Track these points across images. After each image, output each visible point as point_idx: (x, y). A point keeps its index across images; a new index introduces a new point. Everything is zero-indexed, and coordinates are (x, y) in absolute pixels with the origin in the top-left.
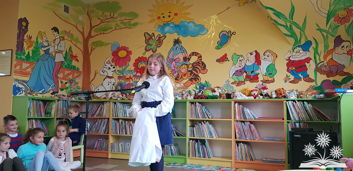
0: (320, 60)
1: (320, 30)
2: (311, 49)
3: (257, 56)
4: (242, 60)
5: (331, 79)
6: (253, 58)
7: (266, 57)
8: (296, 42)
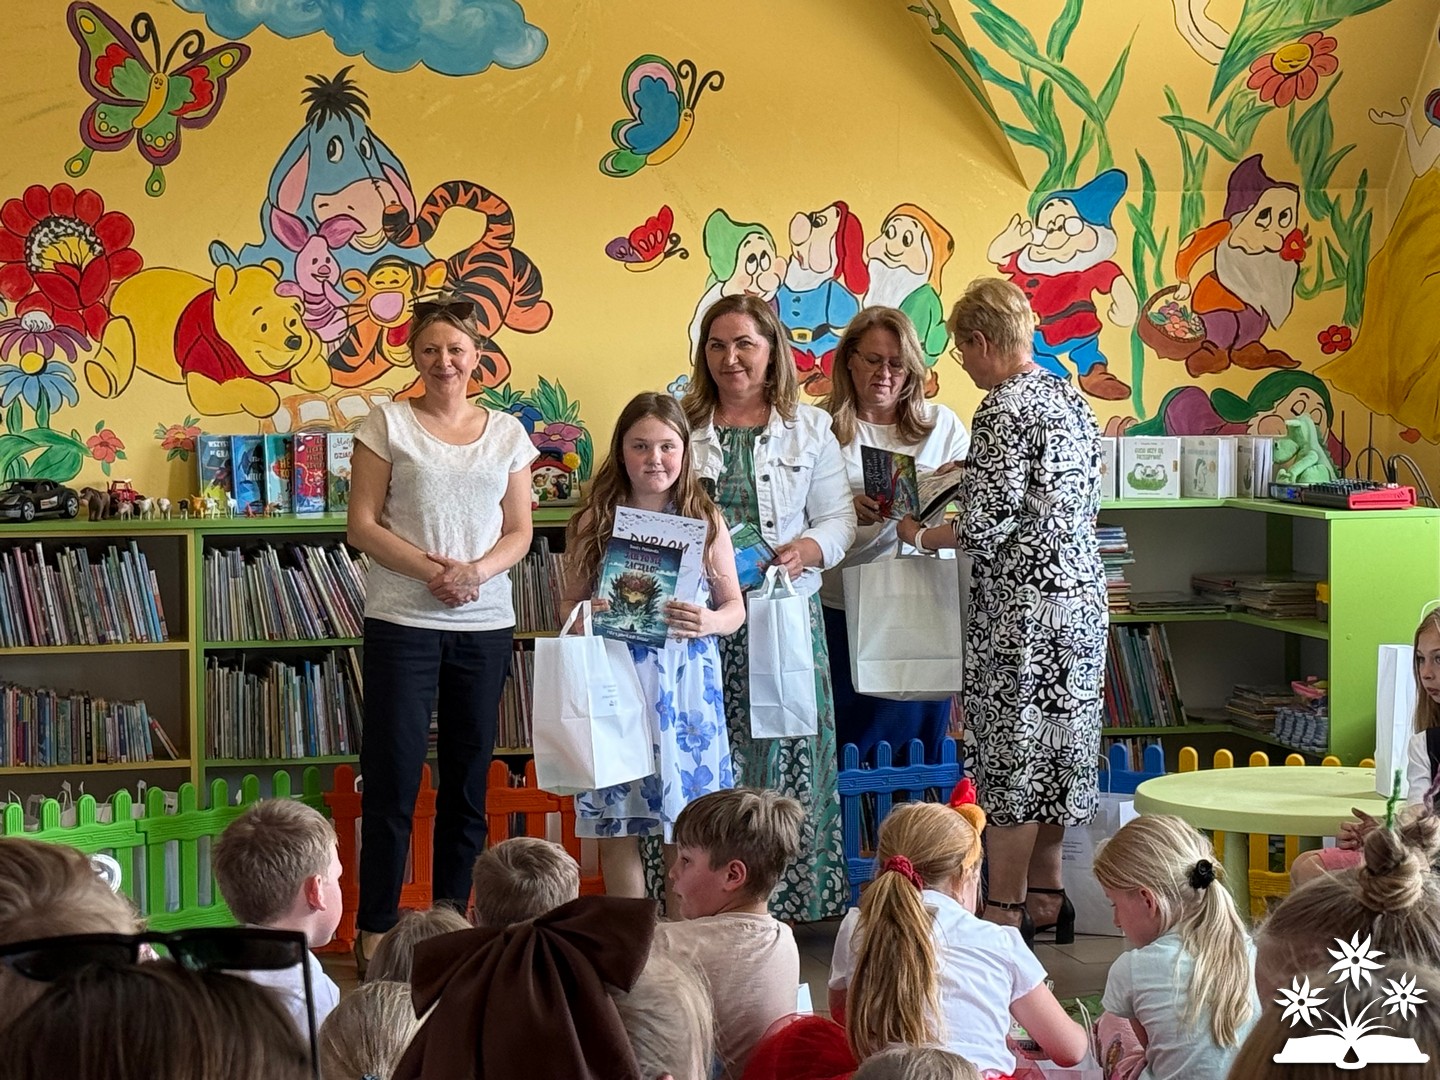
0: (1159, 278)
1: (1177, 121)
2: (1121, 215)
3: (849, 236)
4: (764, 254)
5: (1208, 383)
6: (822, 248)
7: (896, 245)
8: (1053, 171)
